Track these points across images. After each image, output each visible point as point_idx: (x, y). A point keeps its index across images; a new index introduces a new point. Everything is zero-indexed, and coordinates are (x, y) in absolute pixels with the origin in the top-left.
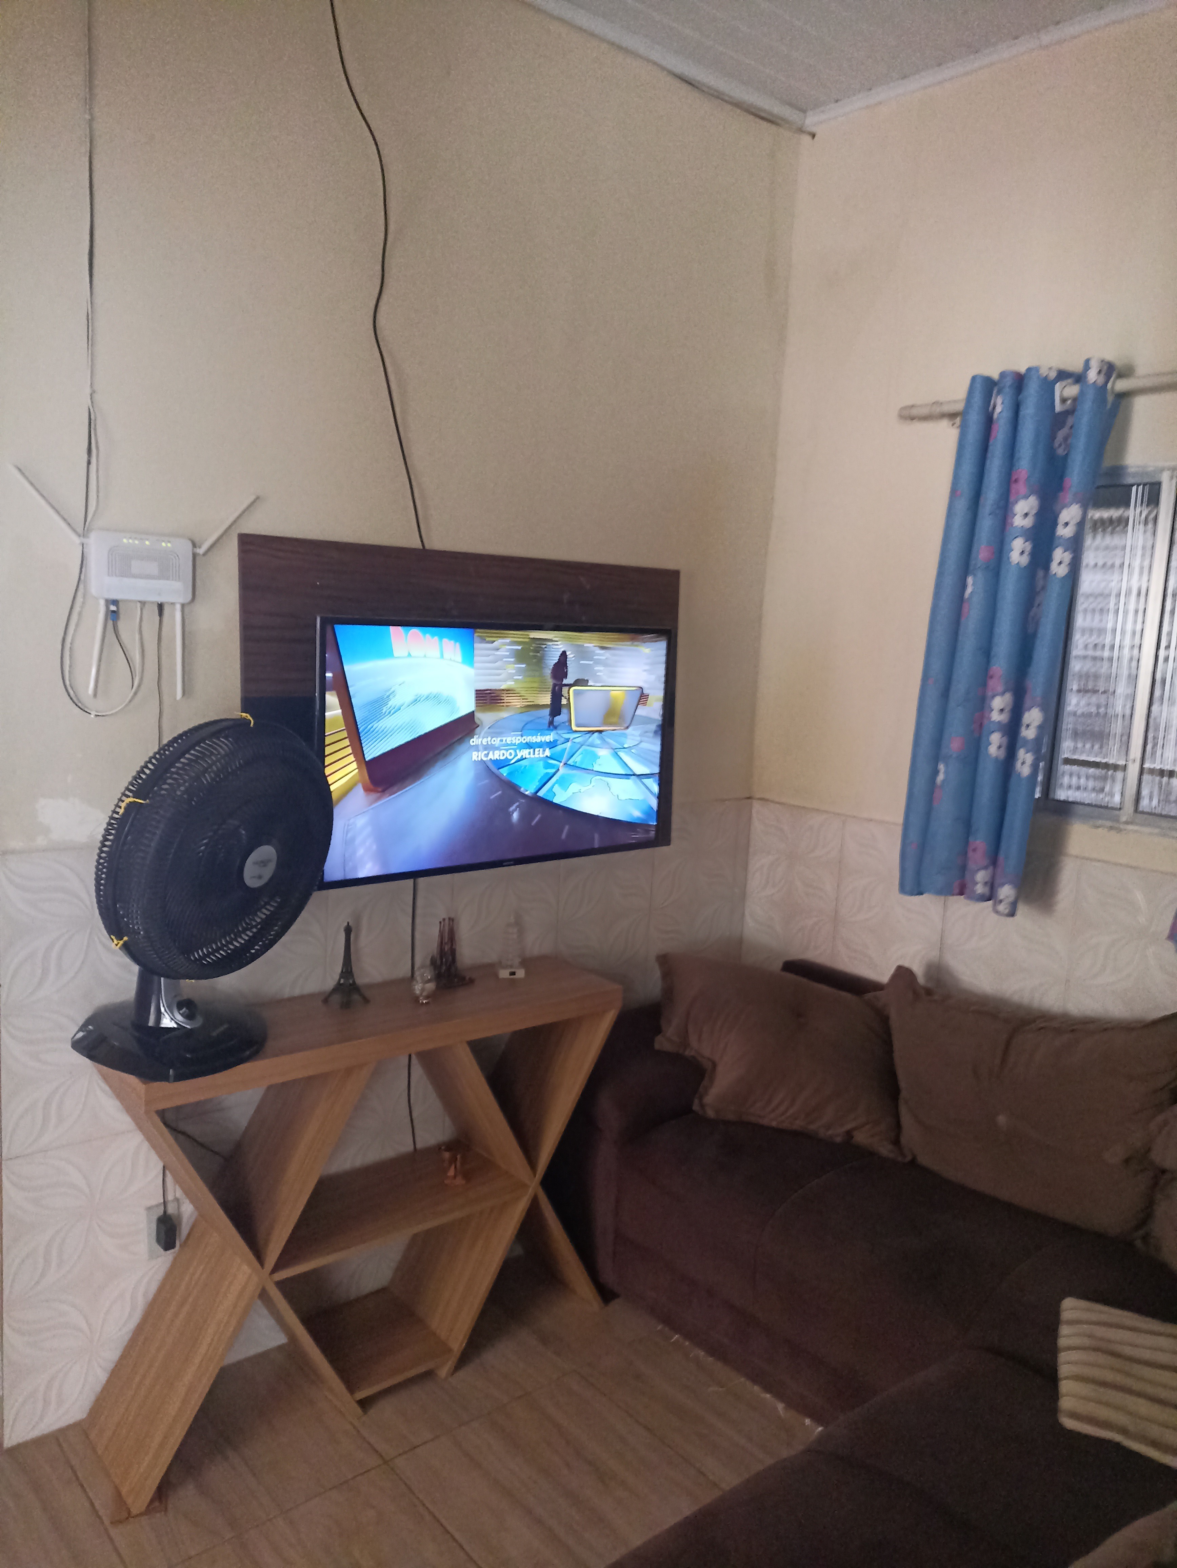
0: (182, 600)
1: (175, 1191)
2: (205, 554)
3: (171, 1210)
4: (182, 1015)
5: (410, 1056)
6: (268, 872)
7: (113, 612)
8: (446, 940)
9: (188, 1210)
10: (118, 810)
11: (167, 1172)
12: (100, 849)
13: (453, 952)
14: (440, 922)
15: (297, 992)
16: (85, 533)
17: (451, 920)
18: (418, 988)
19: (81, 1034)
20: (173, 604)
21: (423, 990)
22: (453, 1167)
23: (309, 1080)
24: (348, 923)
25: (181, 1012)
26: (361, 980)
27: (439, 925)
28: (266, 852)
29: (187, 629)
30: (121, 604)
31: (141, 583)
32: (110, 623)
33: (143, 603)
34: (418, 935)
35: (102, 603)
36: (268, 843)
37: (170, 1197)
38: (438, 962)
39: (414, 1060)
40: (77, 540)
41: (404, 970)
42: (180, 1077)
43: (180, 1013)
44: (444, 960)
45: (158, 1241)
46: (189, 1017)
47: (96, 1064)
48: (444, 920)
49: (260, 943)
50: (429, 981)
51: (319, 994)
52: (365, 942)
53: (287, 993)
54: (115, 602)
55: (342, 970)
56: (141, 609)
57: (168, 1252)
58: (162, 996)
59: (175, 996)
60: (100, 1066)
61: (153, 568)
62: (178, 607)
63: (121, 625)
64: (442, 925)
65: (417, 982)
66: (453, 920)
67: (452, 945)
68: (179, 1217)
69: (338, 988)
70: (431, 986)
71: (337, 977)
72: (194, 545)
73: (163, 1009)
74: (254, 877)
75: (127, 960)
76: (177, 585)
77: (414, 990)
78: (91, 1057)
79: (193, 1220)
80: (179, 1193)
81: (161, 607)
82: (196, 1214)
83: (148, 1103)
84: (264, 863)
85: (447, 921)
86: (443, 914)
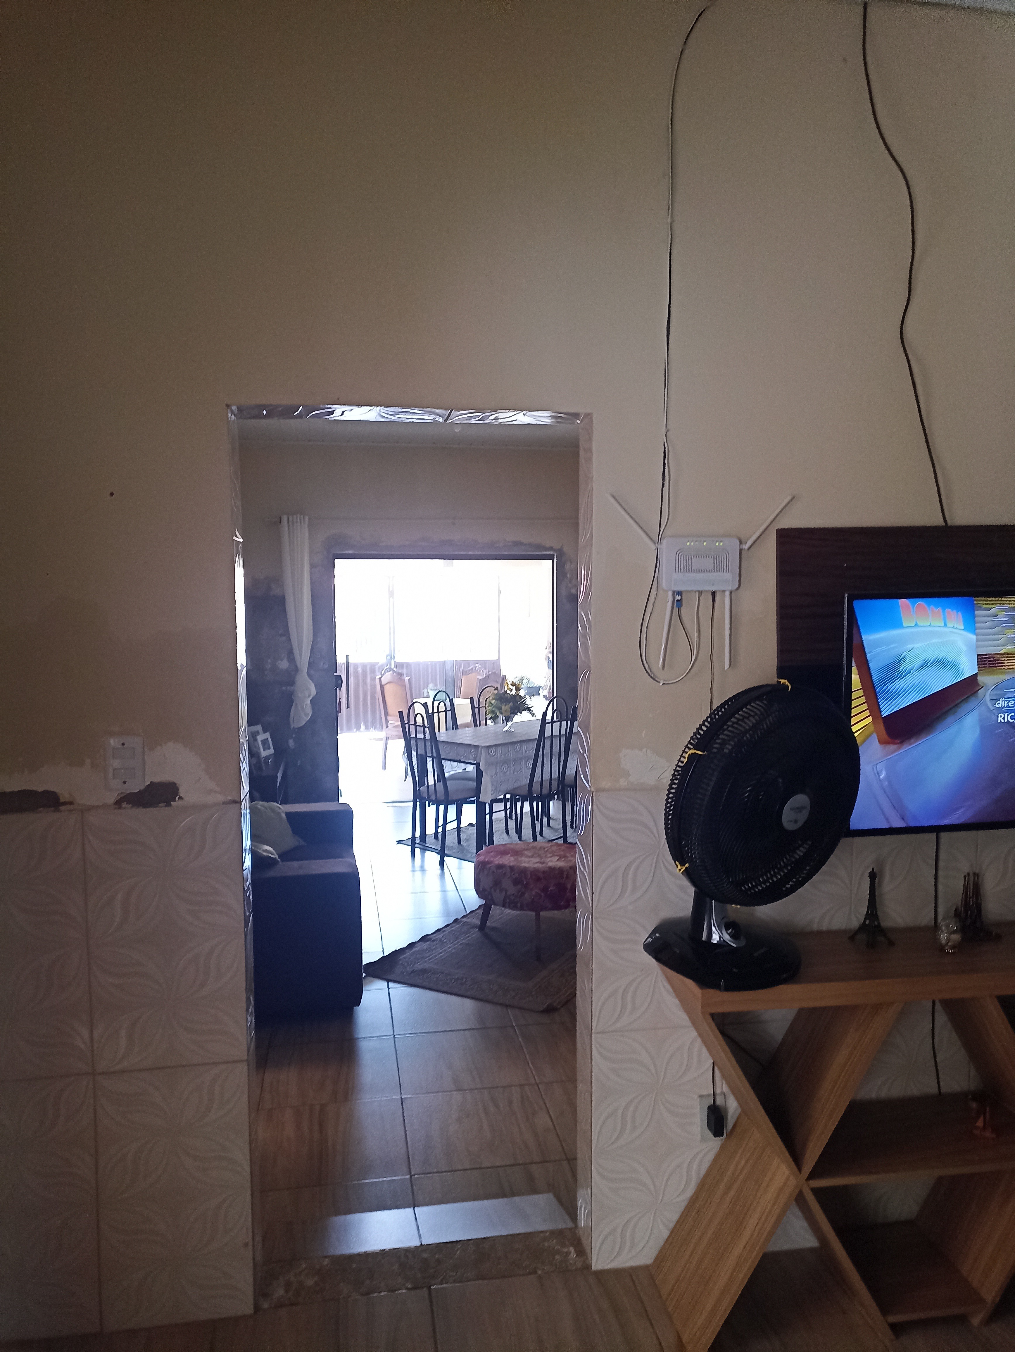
0: (730, 588)
1: (722, 1087)
2: (749, 548)
3: (719, 1101)
4: (729, 934)
5: (934, 1003)
6: (803, 817)
7: (678, 601)
8: (971, 895)
9: (732, 1106)
10: (682, 759)
11: (716, 1068)
12: (669, 790)
13: (979, 907)
14: (965, 877)
15: (825, 927)
16: (660, 540)
17: (976, 875)
18: (943, 937)
19: (650, 940)
20: (724, 591)
21: (948, 940)
22: (981, 1119)
23: (838, 1010)
24: (873, 869)
25: (729, 932)
26: (886, 923)
27: (963, 879)
28: (801, 800)
29: (733, 611)
30: (684, 595)
31: (700, 576)
32: (676, 610)
33: (700, 593)
34: (940, 887)
35: (670, 594)
36: (802, 792)
37: (718, 1091)
38: (963, 915)
39: (938, 1006)
40: (653, 547)
41: (926, 918)
42: (728, 988)
43: (727, 933)
44: (969, 912)
45: (709, 1126)
46: (734, 936)
47: (661, 965)
48: (969, 874)
49: (794, 880)
50: (954, 932)
51: (845, 932)
52: (888, 887)
53: (815, 927)
54: (680, 593)
55: (867, 912)
56: (699, 598)
57: (717, 1138)
58: (713, 916)
59: (723, 918)
60: (665, 968)
61: (708, 563)
62: (727, 593)
63: (683, 610)
64: (967, 879)
65: (942, 931)
66: (978, 875)
67: (977, 899)
68: (726, 1109)
69: (863, 928)
70: (956, 937)
71: (862, 919)
72: (741, 543)
73: (714, 929)
74: (791, 821)
75: (686, 883)
76: (728, 576)
77: (940, 939)
78: (657, 959)
79: (737, 1115)
80: (726, 1089)
81: (714, 594)
82: (739, 1110)
83: (703, 1006)
84: (799, 809)
85: (971, 875)
86: (966, 869)
